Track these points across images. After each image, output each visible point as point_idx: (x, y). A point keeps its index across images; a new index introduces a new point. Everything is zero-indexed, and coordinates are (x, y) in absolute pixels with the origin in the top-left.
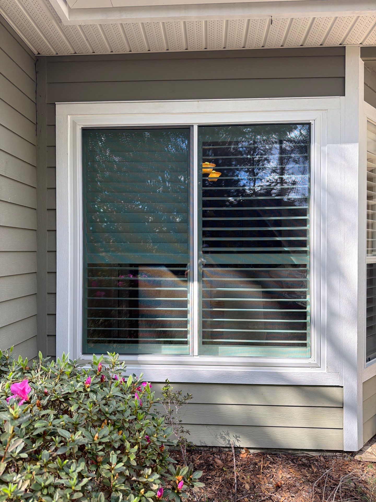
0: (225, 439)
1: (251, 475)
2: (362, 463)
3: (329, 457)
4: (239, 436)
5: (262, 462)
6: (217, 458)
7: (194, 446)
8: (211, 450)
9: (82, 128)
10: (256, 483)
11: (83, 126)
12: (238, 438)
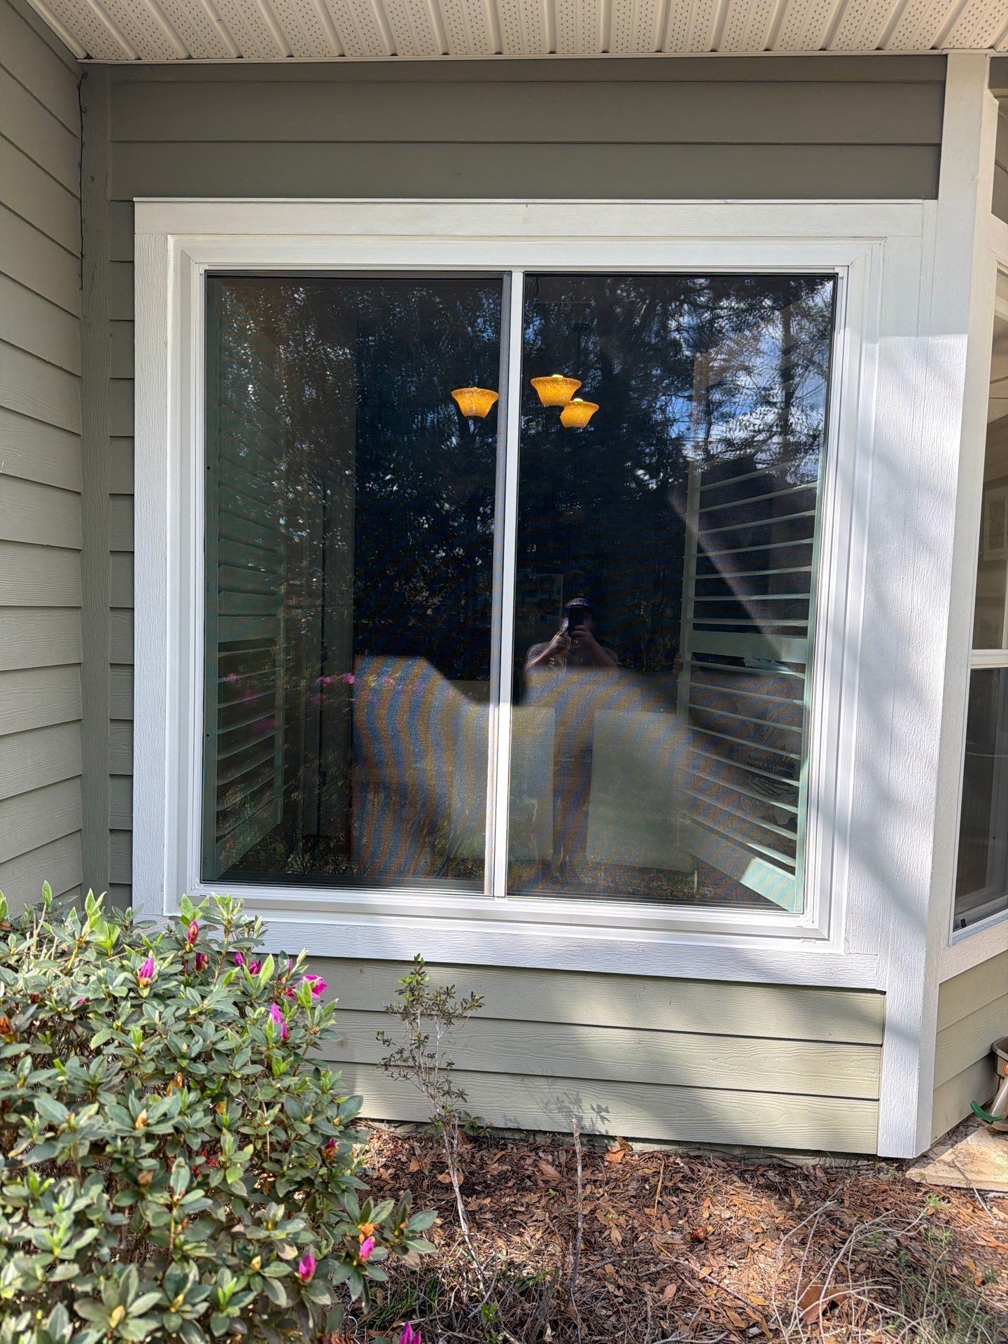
0: (569, 1114)
1: (630, 1208)
2: (924, 1190)
3: (840, 1170)
4: (607, 1107)
5: (661, 1175)
6: (545, 1160)
7: (487, 1128)
8: (531, 1140)
9: (205, 271)
10: (639, 1229)
11: (208, 268)
12: (603, 1114)
